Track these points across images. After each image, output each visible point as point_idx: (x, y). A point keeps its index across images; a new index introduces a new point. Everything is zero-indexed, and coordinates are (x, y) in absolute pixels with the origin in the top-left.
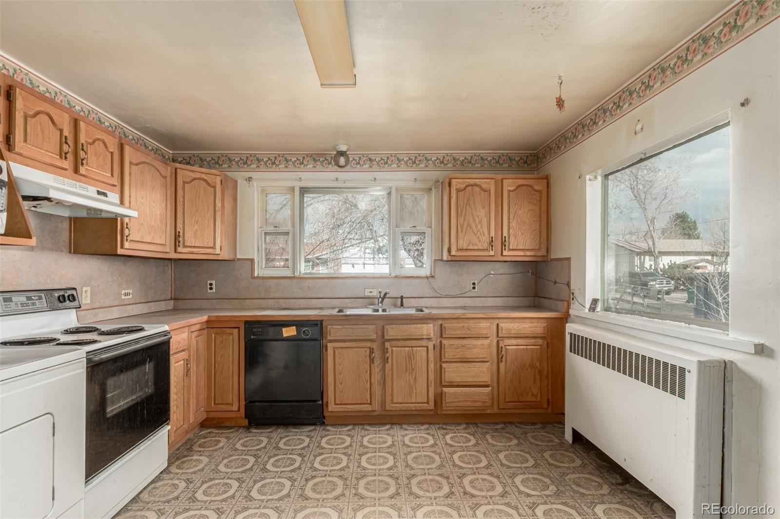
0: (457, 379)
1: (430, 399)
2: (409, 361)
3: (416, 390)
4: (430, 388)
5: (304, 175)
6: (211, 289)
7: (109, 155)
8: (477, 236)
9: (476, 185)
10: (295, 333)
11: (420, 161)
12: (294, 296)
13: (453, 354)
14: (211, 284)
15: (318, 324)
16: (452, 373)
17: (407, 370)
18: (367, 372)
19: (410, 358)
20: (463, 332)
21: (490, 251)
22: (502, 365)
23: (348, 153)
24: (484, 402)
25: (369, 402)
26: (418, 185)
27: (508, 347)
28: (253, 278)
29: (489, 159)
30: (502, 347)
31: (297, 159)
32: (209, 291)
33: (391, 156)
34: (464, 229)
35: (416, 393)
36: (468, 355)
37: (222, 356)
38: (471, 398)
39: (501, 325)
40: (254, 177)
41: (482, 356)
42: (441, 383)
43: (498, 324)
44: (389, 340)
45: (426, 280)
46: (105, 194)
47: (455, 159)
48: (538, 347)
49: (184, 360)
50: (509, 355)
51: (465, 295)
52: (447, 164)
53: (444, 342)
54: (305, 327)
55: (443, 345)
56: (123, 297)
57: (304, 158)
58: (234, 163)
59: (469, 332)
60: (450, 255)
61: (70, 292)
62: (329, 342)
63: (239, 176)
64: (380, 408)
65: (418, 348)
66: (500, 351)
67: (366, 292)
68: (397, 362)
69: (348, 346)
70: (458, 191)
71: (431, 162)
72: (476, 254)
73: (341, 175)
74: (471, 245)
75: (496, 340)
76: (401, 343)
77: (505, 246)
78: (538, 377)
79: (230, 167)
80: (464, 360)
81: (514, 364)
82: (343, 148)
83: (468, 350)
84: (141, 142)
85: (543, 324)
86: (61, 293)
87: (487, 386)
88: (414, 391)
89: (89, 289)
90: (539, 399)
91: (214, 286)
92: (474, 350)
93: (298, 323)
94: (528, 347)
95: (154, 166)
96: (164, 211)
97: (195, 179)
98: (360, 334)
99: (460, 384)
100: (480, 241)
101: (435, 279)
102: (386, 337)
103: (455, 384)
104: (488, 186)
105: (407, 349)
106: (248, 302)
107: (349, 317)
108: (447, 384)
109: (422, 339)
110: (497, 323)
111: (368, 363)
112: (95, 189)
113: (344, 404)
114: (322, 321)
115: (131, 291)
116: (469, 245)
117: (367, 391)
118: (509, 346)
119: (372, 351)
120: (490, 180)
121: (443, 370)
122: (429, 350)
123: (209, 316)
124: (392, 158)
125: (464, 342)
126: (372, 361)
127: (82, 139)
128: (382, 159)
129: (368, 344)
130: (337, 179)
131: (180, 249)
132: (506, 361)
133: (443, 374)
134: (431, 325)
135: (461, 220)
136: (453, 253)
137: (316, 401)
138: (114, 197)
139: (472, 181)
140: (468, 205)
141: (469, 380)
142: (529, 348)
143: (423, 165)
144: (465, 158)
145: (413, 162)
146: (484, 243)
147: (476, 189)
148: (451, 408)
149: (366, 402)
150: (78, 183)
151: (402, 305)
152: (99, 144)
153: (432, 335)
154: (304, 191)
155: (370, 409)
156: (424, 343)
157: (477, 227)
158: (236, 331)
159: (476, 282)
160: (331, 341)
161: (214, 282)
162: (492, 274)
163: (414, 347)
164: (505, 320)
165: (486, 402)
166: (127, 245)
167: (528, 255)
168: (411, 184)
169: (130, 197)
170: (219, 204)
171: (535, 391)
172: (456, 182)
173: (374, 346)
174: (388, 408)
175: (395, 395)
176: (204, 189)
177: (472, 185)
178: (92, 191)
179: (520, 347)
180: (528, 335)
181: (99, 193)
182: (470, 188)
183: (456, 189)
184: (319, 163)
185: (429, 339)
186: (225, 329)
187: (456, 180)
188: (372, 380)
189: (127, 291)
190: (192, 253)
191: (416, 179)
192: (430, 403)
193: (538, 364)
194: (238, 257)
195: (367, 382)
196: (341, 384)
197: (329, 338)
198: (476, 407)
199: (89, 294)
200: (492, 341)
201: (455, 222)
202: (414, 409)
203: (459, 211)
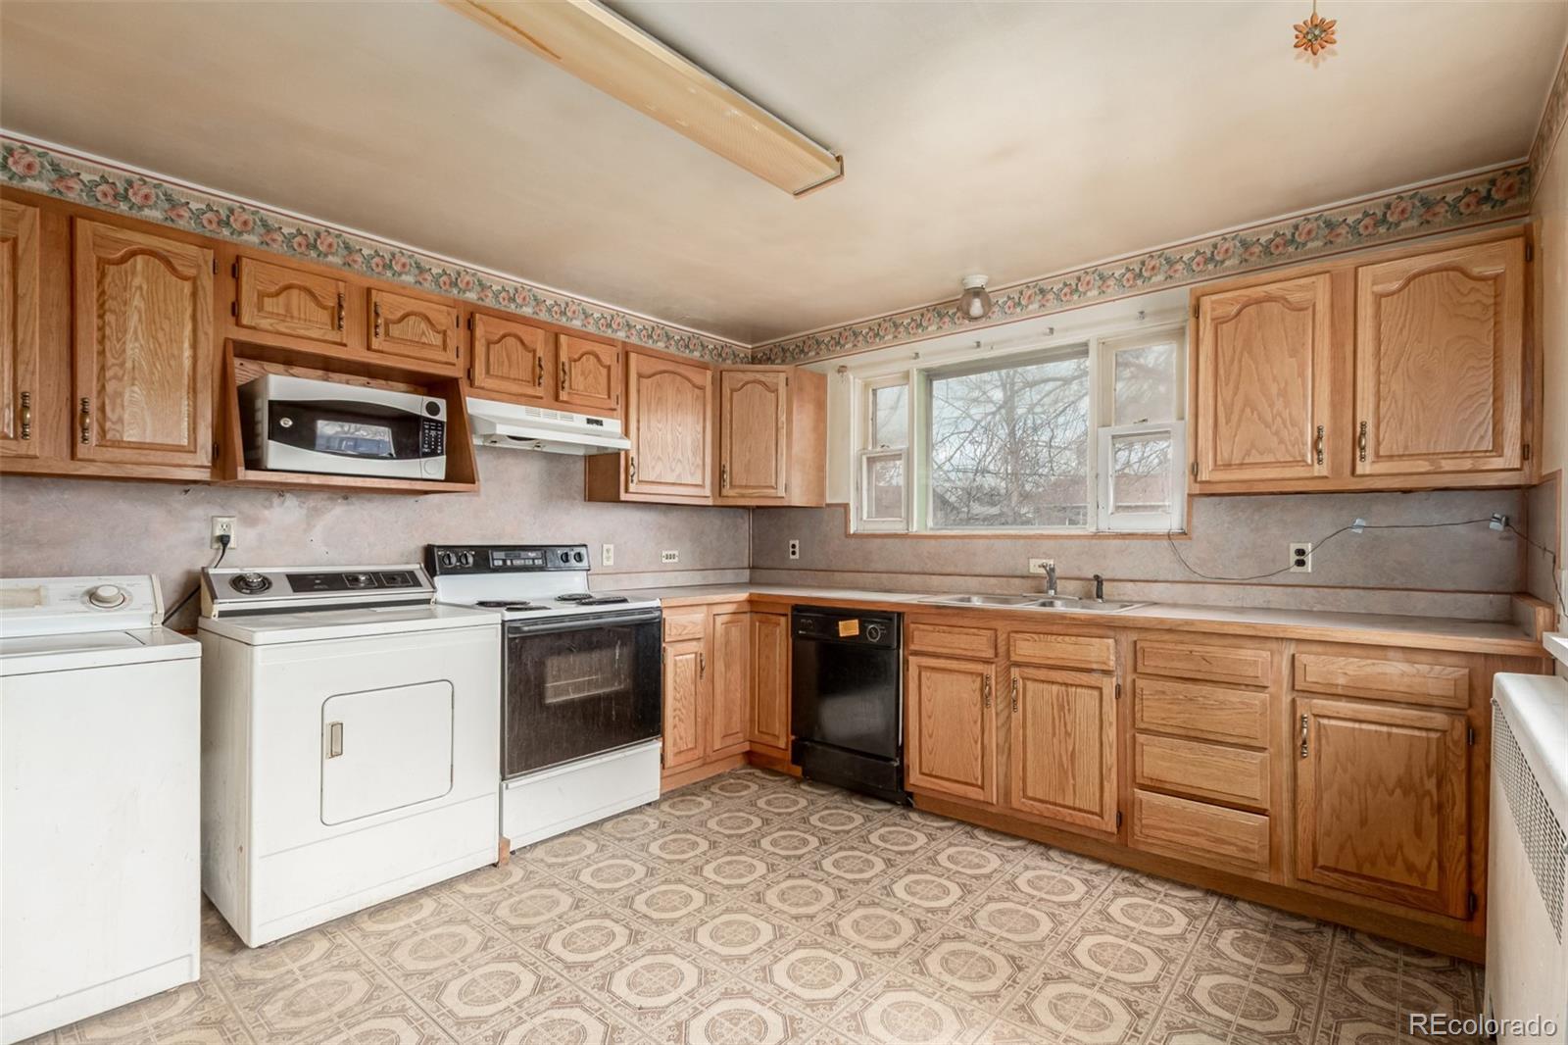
0: (1174, 776)
1: (1106, 808)
2: (1059, 712)
3: (1074, 779)
4: (1105, 783)
5: (922, 347)
6: (794, 553)
7: (604, 371)
8: (1274, 428)
9: (1270, 299)
10: (856, 632)
11: (1153, 268)
12: (906, 570)
13: (1164, 715)
14: (794, 546)
15: (890, 620)
16: (1158, 759)
17: (1054, 734)
18: (975, 722)
19: (1061, 708)
20: (1191, 666)
21: (1313, 465)
22: (1306, 768)
23: (987, 290)
24: (1245, 850)
25: (979, 783)
26: (1150, 325)
27: (1325, 721)
28: (848, 535)
29: (1350, 221)
30: (1303, 718)
31: (913, 320)
32: (792, 557)
33: (1087, 273)
34: (1235, 418)
35: (1074, 786)
36: (1204, 723)
37: (768, 657)
38: (1207, 830)
39: (1303, 659)
40: (848, 365)
41: (1244, 732)
42: (1131, 777)
43: (1293, 656)
44: (1017, 664)
45: (1165, 543)
46: (599, 423)
47: (1245, 244)
48: (1434, 735)
49: (696, 653)
50: (1328, 743)
51: (1274, 580)
52: (1223, 262)
53: (1140, 683)
54: (872, 622)
55: (1138, 691)
56: (664, 560)
57: (922, 315)
58: (860, 338)
59: (1205, 667)
60: (1196, 481)
61: (577, 550)
62: (912, 654)
63: (829, 366)
64: (1001, 800)
65: (1079, 690)
66: (1298, 726)
67: (1032, 566)
68: (1034, 712)
69: (942, 666)
70: (1218, 322)
71: (1180, 266)
72: (1271, 476)
73: (985, 335)
74: (1254, 451)
75: (1289, 698)
76: (1042, 674)
77: (1363, 449)
78: (1430, 822)
79: (855, 345)
80: (1193, 734)
81: (1345, 771)
82: (977, 281)
83: (1204, 711)
84: (695, 341)
85: (1456, 672)
86: (566, 550)
87: (1262, 812)
88: (1072, 782)
89: (612, 547)
90: (1432, 885)
91: (797, 550)
92: (1218, 712)
93: (864, 615)
94: (1395, 730)
95: (679, 375)
96: (700, 436)
97: (747, 383)
98: (962, 646)
99: (1181, 789)
100: (1281, 441)
101: (1190, 539)
102: (1014, 658)
103: (1168, 786)
104: (1308, 295)
105: (1055, 688)
106: (838, 576)
107: (943, 611)
108: (1149, 783)
109: (1090, 671)
110: (1292, 652)
111: (979, 705)
112: (585, 417)
113: (936, 777)
114: (899, 615)
115: (676, 553)
116: (1248, 453)
117: (976, 759)
118: (1329, 717)
119: (985, 680)
120: (1313, 278)
121: (1138, 748)
122: (1104, 697)
123: (751, 594)
124: (1088, 278)
125: (1194, 688)
126: (985, 699)
127: (564, 357)
128: (1065, 285)
129: (979, 668)
130: (978, 344)
131: (725, 492)
132: (1318, 757)
133: (1138, 758)
134: (1111, 641)
135: (1226, 393)
136: (1204, 476)
137: (891, 760)
138: (613, 425)
139: (1259, 292)
140: (1246, 354)
141: (1205, 785)
142: (1396, 734)
143: (1160, 277)
144: (1277, 234)
145: (1138, 274)
146: (1293, 446)
147: (1275, 308)
148: (1159, 842)
149: (974, 782)
150: (559, 412)
151: (1099, 596)
152: (588, 360)
153: (1112, 663)
154: (931, 376)
155: (982, 798)
156: (1093, 679)
157: (1271, 405)
158: (783, 620)
159: (1308, 547)
160: (916, 653)
161: (797, 543)
162: (1359, 527)
163: (1072, 685)
164: (1315, 648)
165: (1253, 851)
166: (632, 487)
167: (1447, 468)
168: (1134, 326)
169: (638, 421)
170: (783, 418)
171: (1420, 861)
172: (1213, 302)
173: (991, 671)
174: (1015, 804)
175: (1029, 781)
176: (760, 396)
177: (1258, 302)
178: (579, 420)
179: (1364, 726)
180: (1397, 697)
181: (589, 421)
182: (1252, 310)
183: (1213, 320)
184: (947, 319)
185: (1107, 673)
186: (771, 617)
187: (1214, 297)
188: (986, 742)
189: (669, 553)
190: (743, 496)
191: (1142, 313)
192: (1106, 817)
193: (1431, 784)
194: (828, 501)
195: (976, 742)
196: (931, 736)
197: (913, 647)
198: (1224, 855)
199: (611, 554)
200: (1274, 698)
201: (1211, 401)
202: (1068, 819)
203: (1221, 372)
